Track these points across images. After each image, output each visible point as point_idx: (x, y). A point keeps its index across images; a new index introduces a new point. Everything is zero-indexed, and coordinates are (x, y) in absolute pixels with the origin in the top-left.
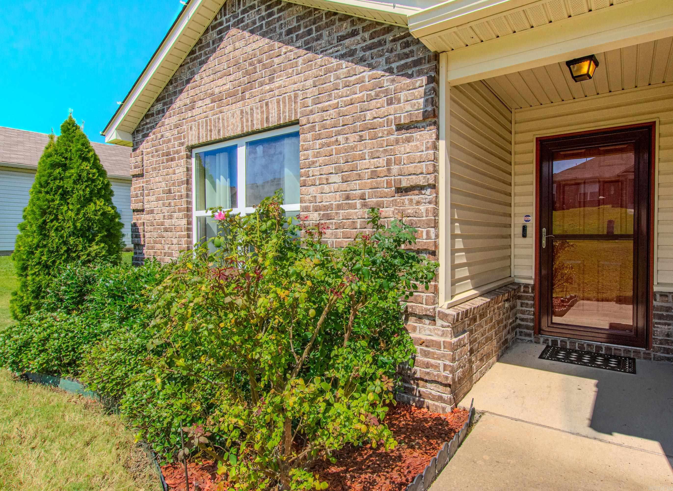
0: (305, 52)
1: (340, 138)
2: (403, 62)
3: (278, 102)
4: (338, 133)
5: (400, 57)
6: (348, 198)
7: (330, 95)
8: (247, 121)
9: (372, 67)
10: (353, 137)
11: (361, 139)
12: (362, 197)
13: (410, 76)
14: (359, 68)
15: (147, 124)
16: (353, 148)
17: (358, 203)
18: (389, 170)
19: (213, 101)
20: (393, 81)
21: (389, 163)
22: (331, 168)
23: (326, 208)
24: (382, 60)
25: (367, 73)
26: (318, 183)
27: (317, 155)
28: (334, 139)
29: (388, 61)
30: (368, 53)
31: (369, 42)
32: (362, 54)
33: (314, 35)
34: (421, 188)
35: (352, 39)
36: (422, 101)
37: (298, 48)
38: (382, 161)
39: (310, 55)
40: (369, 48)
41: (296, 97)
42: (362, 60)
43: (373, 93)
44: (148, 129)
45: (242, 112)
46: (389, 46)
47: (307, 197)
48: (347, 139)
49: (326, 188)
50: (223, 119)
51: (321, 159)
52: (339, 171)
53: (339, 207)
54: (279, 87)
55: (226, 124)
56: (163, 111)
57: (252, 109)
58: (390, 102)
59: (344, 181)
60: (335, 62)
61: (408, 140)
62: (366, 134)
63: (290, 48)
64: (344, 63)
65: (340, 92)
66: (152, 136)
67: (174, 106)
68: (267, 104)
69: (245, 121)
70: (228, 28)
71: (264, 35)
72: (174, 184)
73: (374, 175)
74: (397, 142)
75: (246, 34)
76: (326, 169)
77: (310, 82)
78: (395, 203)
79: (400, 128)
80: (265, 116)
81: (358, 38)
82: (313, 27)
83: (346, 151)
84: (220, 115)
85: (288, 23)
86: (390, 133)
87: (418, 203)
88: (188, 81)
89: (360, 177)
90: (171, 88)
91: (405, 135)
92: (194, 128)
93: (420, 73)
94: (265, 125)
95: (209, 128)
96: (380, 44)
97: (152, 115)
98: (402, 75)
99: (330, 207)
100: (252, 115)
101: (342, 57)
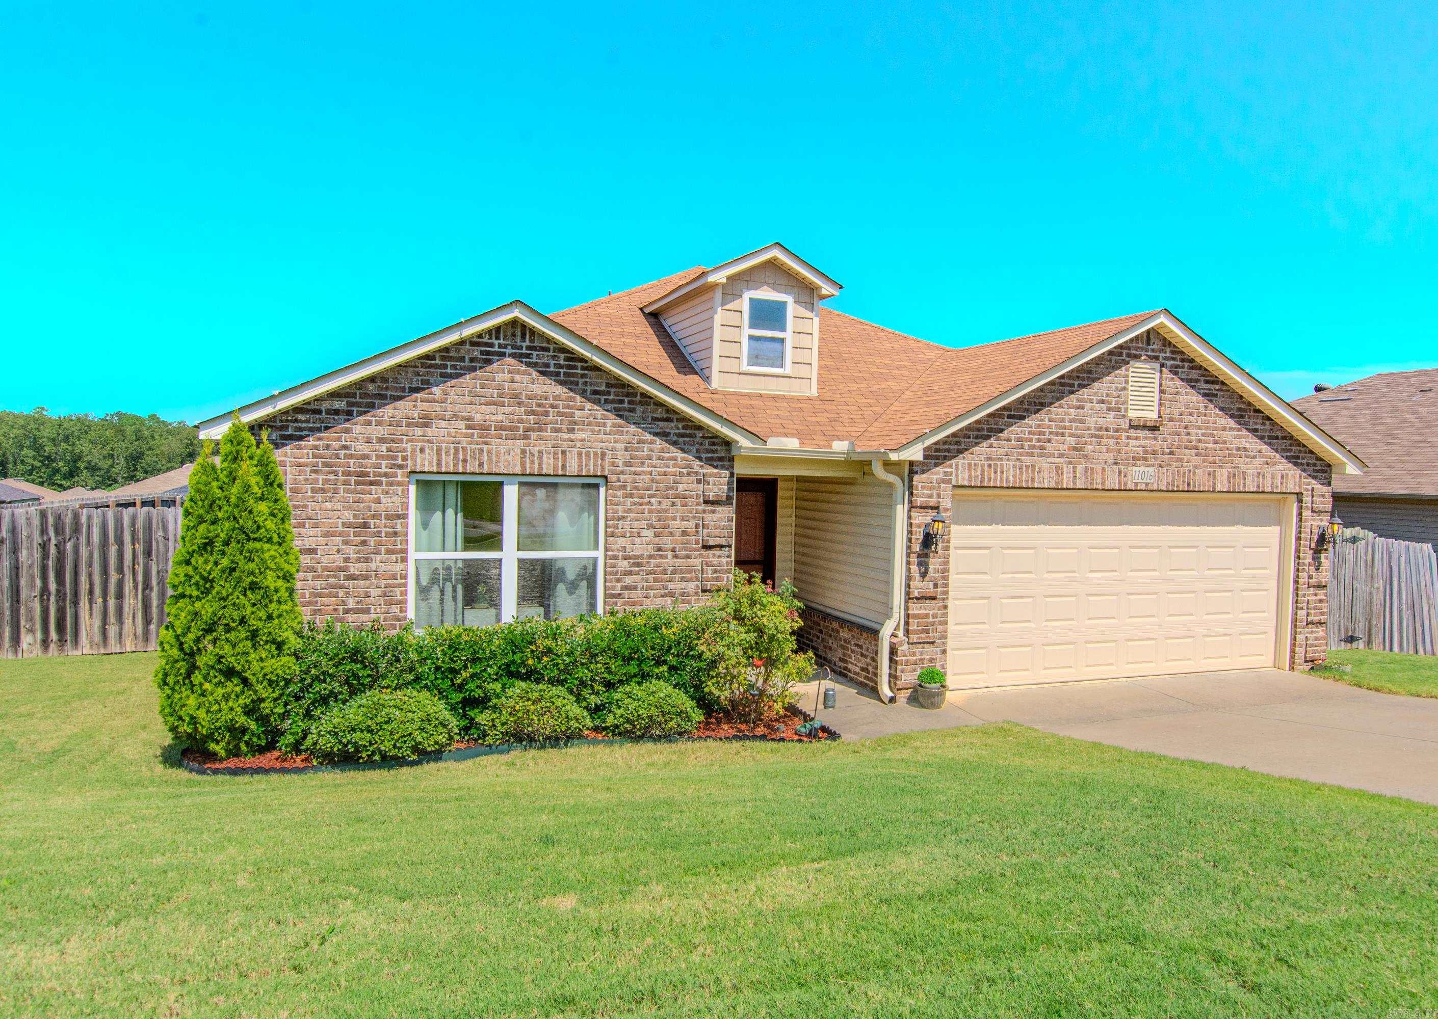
0: (614, 417)
1: (653, 500)
2: (709, 455)
3: (580, 454)
4: (651, 496)
5: (708, 451)
6: (659, 550)
7: (643, 463)
8: (532, 462)
9: (682, 450)
10: (666, 503)
11: (673, 504)
12: (674, 550)
13: (716, 467)
14: (672, 448)
15: (297, 421)
16: (666, 511)
17: (670, 554)
18: (697, 532)
19: (468, 427)
20: (702, 467)
21: (697, 526)
22: (644, 524)
23: (636, 557)
24: (694, 449)
25: (680, 455)
26: (628, 535)
27: (629, 511)
28: (647, 500)
29: (698, 451)
30: (681, 440)
31: (682, 431)
32: (675, 438)
33: (626, 405)
34: (721, 547)
35: (667, 423)
36: (726, 487)
37: (607, 411)
38: (692, 524)
39: (620, 421)
40: (682, 435)
41: (603, 455)
42: (674, 443)
43: (685, 471)
44: (301, 429)
45: (523, 452)
46: (698, 439)
47: (614, 547)
48: (660, 502)
49: (637, 540)
50: (489, 452)
51: (632, 515)
52: (651, 526)
53: (650, 557)
54: (582, 440)
55: (494, 459)
56: (349, 413)
57: (540, 452)
58: (699, 482)
59: (657, 535)
60: (649, 437)
61: (714, 512)
62: (678, 501)
63: (596, 407)
64: (658, 441)
65: (655, 462)
66: (311, 441)
67: (379, 412)
68: (564, 452)
69: (528, 461)
70: (503, 355)
71: (562, 383)
72: (374, 517)
73: (684, 533)
74: (704, 511)
75: (535, 373)
76: (637, 524)
77: (620, 446)
78: (701, 556)
79: (706, 502)
80: (560, 464)
81: (673, 425)
82: (626, 400)
83: (659, 512)
84: (485, 447)
85: (597, 384)
86: (698, 504)
87: (719, 557)
88: (417, 390)
89: (671, 534)
90: (371, 387)
91: (710, 508)
92: (427, 451)
93: (723, 467)
94: (560, 473)
95: (461, 457)
96: (691, 436)
97: (319, 412)
98: (710, 465)
99: (641, 556)
100: (541, 458)
101: (656, 434)
